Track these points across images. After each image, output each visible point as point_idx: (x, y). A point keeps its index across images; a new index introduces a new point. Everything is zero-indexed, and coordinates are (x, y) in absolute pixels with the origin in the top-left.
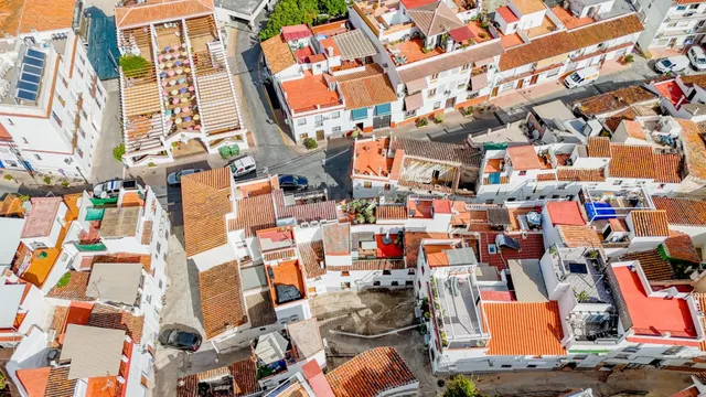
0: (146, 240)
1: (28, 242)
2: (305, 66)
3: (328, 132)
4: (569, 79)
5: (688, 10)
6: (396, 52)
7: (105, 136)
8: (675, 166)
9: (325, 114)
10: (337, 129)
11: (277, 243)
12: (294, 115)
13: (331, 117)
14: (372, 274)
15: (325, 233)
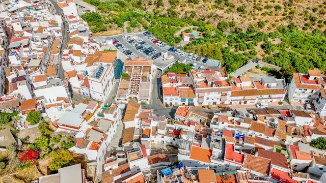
0: (114, 117)
1: (87, 110)
2: (171, 84)
3: (173, 104)
4: (258, 105)
5: (303, 91)
6: (198, 84)
7: (112, 93)
8: (272, 132)
9: (173, 98)
10: (176, 103)
11: (146, 123)
12: (164, 96)
13: (175, 99)
14: (170, 139)
15: (159, 124)
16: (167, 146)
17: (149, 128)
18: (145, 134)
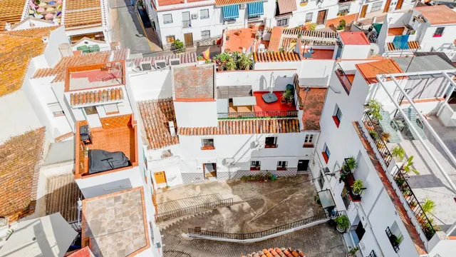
3: (197, 36)
9: (193, 11)
10: (207, 33)
11: (96, 84)
12: (158, 8)
13: (199, 16)
14: (248, 145)
15: (176, 76)
16: (233, 184)
17: (125, 110)
18: (103, 152)
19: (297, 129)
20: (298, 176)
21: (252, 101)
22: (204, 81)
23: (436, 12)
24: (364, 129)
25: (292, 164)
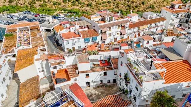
2: (68, 30)
3: (77, 48)
5: (176, 16)
9: (75, 40)
10: (80, 47)
11: (56, 60)
12: (64, 40)
13: (77, 41)
14: (99, 75)
15: (78, 57)
17: (64, 67)
18: (60, 79)
19: (112, 69)
20: (114, 84)
21: (99, 63)
22: (86, 58)
23: (146, 37)
24: (128, 65)
25: (112, 81)
